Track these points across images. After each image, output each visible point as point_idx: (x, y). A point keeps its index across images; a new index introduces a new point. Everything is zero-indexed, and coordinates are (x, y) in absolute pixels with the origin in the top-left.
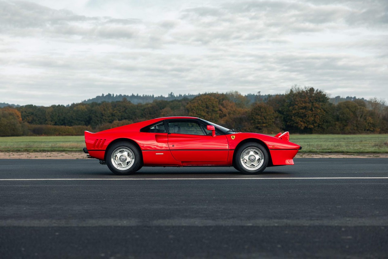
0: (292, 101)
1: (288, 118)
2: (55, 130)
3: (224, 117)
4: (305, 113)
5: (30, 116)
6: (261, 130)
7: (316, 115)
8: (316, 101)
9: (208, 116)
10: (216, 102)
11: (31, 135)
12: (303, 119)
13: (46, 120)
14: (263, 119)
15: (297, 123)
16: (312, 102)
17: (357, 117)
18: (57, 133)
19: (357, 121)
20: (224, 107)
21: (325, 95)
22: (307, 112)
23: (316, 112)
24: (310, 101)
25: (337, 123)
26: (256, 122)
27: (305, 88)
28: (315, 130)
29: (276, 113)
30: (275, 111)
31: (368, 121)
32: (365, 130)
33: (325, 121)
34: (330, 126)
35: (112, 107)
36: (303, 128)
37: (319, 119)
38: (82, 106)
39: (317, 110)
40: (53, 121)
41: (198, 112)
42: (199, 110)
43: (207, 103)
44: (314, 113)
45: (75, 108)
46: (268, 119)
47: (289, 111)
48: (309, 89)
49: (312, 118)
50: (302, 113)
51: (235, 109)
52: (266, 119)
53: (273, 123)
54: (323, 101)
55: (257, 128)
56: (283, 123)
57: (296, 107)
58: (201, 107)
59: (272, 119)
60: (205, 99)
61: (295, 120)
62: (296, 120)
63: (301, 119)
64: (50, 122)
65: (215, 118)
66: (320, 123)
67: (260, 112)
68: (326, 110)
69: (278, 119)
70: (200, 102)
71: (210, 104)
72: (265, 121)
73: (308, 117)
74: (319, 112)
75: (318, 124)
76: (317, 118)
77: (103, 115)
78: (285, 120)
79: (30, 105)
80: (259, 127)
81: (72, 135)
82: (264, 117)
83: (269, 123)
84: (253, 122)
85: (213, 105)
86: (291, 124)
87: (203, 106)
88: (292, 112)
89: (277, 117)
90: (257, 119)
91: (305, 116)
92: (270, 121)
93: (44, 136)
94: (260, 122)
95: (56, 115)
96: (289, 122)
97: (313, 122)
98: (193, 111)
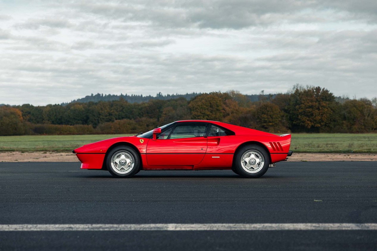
0: (298, 100)
1: (294, 116)
2: (56, 129)
3: (227, 116)
4: (311, 112)
5: (27, 115)
6: (267, 129)
7: (323, 114)
8: (323, 100)
9: (212, 115)
10: (220, 101)
11: (32, 134)
12: (309, 118)
13: (43, 119)
14: (269, 118)
15: (303, 122)
16: (319, 101)
17: (365, 116)
18: (59, 133)
19: (364, 119)
20: (227, 106)
21: (332, 94)
22: (314, 111)
23: (323, 111)
24: (317, 99)
25: (344, 122)
26: (262, 121)
27: (307, 87)
28: (322, 129)
29: (282, 112)
30: (281, 110)
31: (375, 120)
32: (372, 129)
33: (332, 120)
34: (337, 125)
35: (109, 106)
36: (310, 127)
37: (326, 118)
38: (79, 106)
39: (324, 109)
40: (50, 121)
41: (202, 111)
42: (203, 109)
43: (211, 102)
44: (321, 112)
45: (72, 108)
46: (275, 118)
47: (295, 110)
48: (315, 88)
49: (319, 117)
50: (308, 112)
51: (238, 108)
52: (272, 118)
53: (280, 122)
54: (329, 100)
55: (263, 127)
56: (289, 121)
57: (303, 106)
58: (205, 106)
59: (278, 118)
60: (209, 98)
61: (301, 119)
62: (303, 119)
63: (308, 118)
64: (47, 121)
65: (219, 117)
66: (327, 122)
67: (266, 111)
68: (333, 109)
69: (284, 118)
70: (203, 101)
71: (214, 103)
72: (271, 120)
73: (314, 115)
74: (326, 111)
75: (326, 123)
76: (325, 117)
77: (100, 115)
78: (291, 119)
79: (27, 104)
80: (266, 126)
81: (74, 134)
82: (270, 116)
83: (276, 122)
84: (259, 121)
85: (217, 104)
86: (297, 123)
87: (207, 105)
88: (299, 111)
89: (283, 116)
90: (263, 118)
91: (312, 115)
92: (276, 120)
93: (45, 135)
94: (266, 121)
95: (53, 114)
96: (295, 121)
97: (320, 121)
98: (197, 110)
